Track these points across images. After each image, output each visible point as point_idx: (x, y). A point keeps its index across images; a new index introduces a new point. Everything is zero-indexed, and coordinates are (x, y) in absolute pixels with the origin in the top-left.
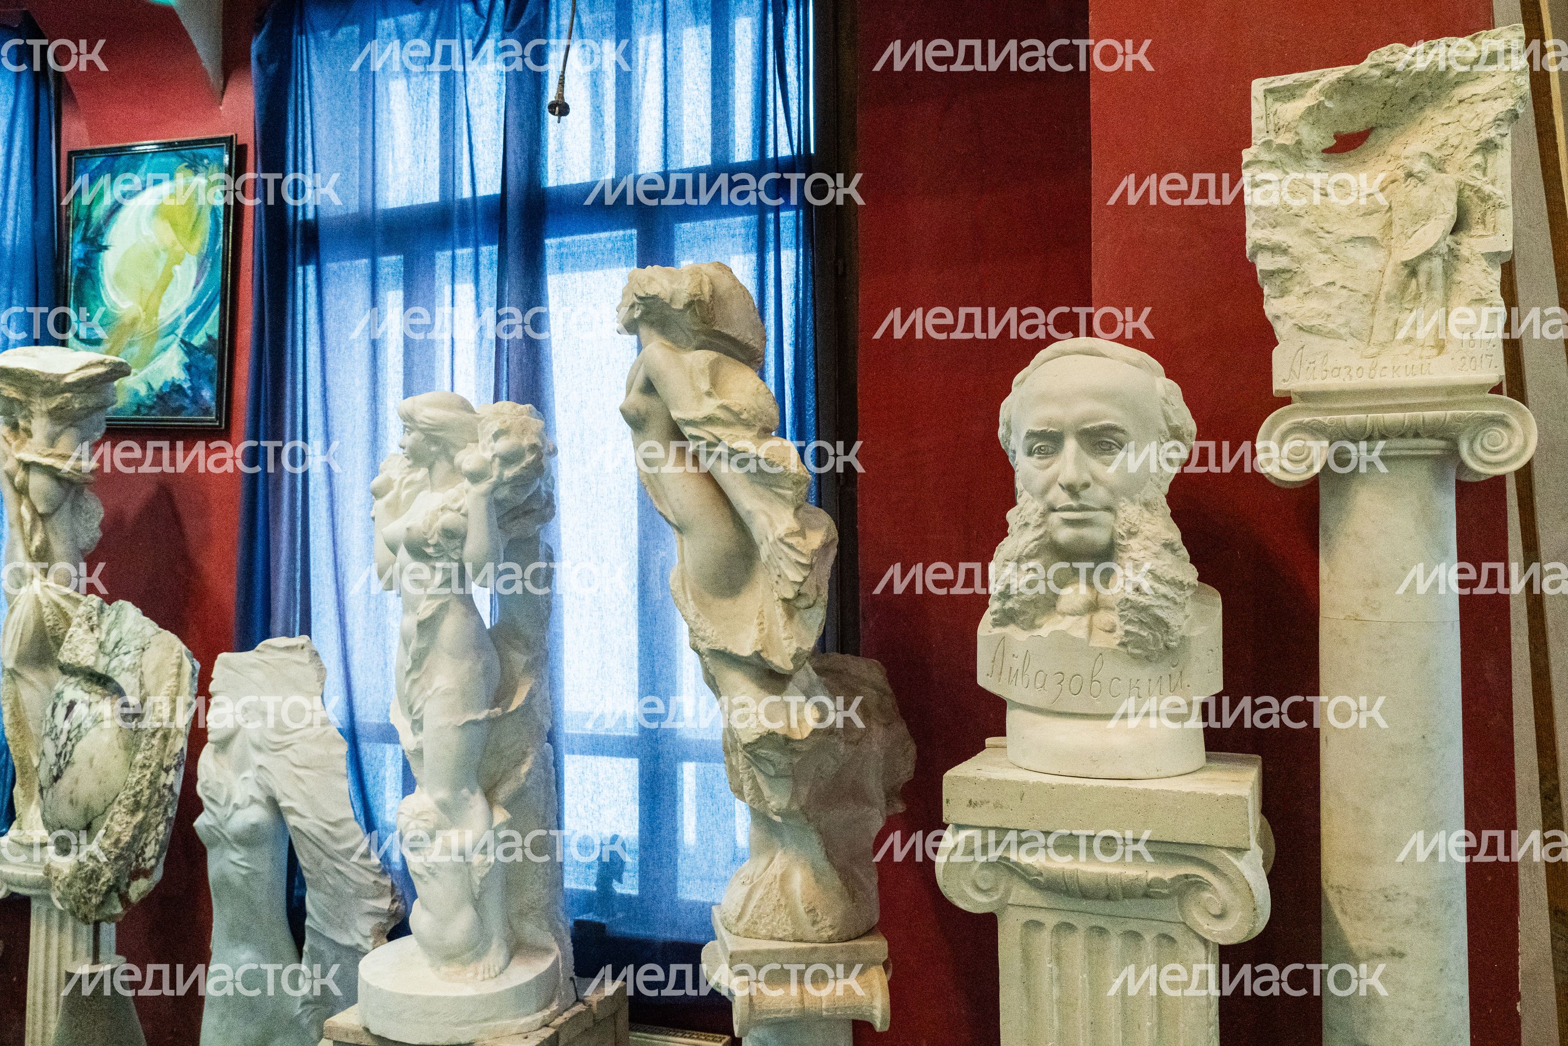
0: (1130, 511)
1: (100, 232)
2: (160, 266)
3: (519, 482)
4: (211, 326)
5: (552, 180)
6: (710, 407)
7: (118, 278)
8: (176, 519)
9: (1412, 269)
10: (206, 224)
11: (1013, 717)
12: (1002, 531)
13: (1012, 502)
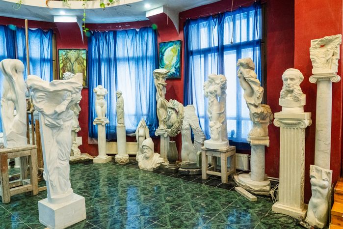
0: (295, 86)
1: (163, 53)
2: (171, 57)
3: (223, 85)
4: (178, 65)
5: (225, 44)
6: (249, 76)
7: (166, 59)
8: (174, 90)
9: (328, 60)
10: (177, 52)
11: (282, 108)
12: (282, 89)
13: (283, 86)
